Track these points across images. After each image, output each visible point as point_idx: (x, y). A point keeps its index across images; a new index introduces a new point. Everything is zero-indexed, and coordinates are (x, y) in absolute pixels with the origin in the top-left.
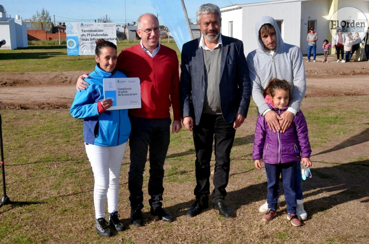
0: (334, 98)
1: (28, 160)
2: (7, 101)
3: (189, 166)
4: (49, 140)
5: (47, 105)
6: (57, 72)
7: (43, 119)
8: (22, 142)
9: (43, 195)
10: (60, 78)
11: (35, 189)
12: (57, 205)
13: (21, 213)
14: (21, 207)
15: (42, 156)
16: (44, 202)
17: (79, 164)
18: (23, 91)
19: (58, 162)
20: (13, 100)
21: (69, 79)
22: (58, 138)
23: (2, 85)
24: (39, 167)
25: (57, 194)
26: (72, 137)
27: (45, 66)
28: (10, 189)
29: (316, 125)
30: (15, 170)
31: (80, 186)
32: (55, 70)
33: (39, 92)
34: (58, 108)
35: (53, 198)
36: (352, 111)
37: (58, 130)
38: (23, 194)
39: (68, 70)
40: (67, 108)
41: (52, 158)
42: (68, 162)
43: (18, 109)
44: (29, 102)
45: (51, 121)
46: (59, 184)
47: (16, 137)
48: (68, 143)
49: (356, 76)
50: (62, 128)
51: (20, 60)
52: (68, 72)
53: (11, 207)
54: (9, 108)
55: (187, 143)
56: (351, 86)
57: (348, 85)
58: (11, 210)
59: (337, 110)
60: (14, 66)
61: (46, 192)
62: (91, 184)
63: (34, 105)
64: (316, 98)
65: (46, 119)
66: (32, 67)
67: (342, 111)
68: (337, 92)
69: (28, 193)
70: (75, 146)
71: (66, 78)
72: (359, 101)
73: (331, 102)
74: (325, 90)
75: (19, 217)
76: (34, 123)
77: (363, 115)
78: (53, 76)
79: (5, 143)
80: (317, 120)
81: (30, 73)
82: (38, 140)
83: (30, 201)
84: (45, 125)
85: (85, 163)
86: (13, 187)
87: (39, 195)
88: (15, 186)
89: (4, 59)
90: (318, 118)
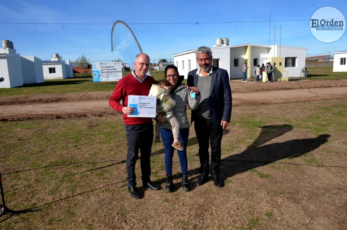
0: (255, 107)
1: (41, 164)
2: (50, 112)
3: (160, 168)
4: (63, 145)
5: (73, 115)
6: (85, 93)
7: (65, 127)
8: (44, 147)
9: (41, 201)
10: (86, 96)
11: (36, 195)
12: (49, 212)
13: (16, 223)
14: (19, 215)
15: (53, 161)
16: (38, 210)
17: (78, 168)
18: (61, 105)
19: (62, 166)
20: (53, 112)
21: (91, 97)
22: (70, 143)
23: (50, 101)
24: (47, 172)
25: (52, 200)
26: (80, 142)
27: (79, 89)
28: (17, 195)
29: (247, 128)
30: (28, 174)
31: (72, 191)
32: (84, 91)
33: (71, 106)
34: (80, 117)
35: (47, 204)
36: (269, 117)
37: (72, 137)
38: (25, 201)
39: (92, 91)
40: (85, 117)
41: (59, 162)
42: (70, 166)
43: (55, 119)
44: (63, 113)
45: (69, 129)
46: (57, 189)
47: (41, 142)
48: (75, 147)
49: (264, 91)
50: (75, 135)
51: (65, 85)
52: (91, 92)
53: (10, 216)
54: (49, 117)
55: (160, 146)
56: (263, 98)
57: (261, 98)
58: (9, 219)
59: (259, 116)
60: (61, 89)
61: (44, 198)
62: (82, 189)
63: (65, 115)
64: (243, 107)
65: (67, 127)
66: (71, 89)
67: (263, 117)
68: (255, 102)
69: (30, 198)
70: (80, 150)
71: (90, 96)
72: (272, 109)
73: (254, 110)
74: (248, 101)
75: (13, 226)
76: (57, 131)
77: (277, 120)
78: (82, 95)
79: (32, 148)
80: (248, 124)
81: (68, 93)
82: (56, 145)
83: (28, 208)
84: (64, 133)
85: (83, 166)
86: (20, 193)
87: (37, 201)
88: (21, 192)
89: (56, 85)
90: (248, 123)
